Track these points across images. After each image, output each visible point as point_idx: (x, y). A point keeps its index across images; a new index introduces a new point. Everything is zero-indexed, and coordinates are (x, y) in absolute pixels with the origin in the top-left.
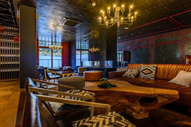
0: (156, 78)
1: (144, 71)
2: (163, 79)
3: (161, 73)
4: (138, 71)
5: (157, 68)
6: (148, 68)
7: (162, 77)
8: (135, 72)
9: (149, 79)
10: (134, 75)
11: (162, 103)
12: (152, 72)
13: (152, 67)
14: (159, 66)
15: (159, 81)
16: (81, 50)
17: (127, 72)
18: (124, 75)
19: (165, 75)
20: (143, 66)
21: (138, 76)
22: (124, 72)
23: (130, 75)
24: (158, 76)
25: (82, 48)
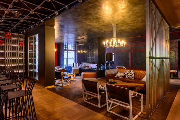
0: (135, 78)
1: (128, 74)
2: (138, 79)
3: (137, 75)
4: (125, 74)
5: (135, 72)
6: (130, 72)
7: (137, 78)
8: (123, 74)
9: (131, 79)
10: (122, 76)
11: (138, 90)
12: (132, 75)
13: (132, 72)
14: (136, 71)
15: (136, 80)
16: (68, 50)
17: (117, 74)
18: (116, 76)
19: (139, 76)
20: (128, 71)
21: (124, 77)
22: (116, 74)
23: (120, 76)
24: (136, 77)
25: (69, 49)
